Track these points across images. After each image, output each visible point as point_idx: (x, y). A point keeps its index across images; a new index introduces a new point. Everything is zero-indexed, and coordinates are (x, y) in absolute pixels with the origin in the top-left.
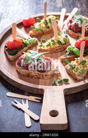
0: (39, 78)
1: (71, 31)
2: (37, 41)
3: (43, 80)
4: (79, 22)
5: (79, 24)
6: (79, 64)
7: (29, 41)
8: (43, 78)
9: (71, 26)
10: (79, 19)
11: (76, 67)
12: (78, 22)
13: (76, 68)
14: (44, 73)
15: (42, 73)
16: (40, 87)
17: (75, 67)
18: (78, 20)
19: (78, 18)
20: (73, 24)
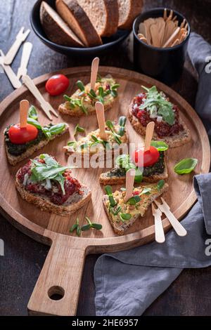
0: (50, 212)
1: (137, 120)
2: (68, 129)
3: (57, 217)
4: (152, 109)
5: (151, 112)
6: (126, 200)
7: (51, 130)
8: (58, 214)
9: (137, 110)
10: (154, 102)
11: (119, 205)
12: (150, 109)
13: (118, 207)
14: (60, 207)
15: (56, 206)
16: (46, 233)
17: (116, 205)
18: (151, 105)
19: (152, 100)
20: (142, 107)
